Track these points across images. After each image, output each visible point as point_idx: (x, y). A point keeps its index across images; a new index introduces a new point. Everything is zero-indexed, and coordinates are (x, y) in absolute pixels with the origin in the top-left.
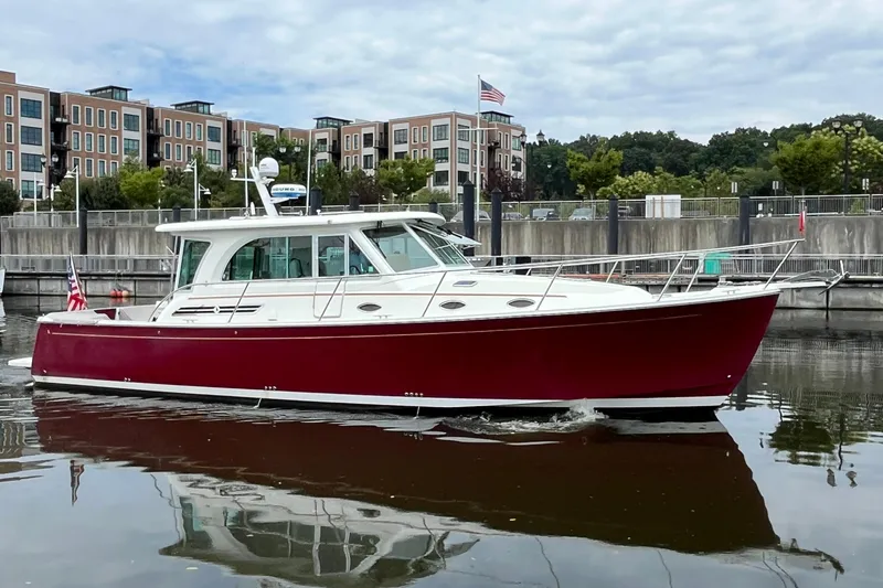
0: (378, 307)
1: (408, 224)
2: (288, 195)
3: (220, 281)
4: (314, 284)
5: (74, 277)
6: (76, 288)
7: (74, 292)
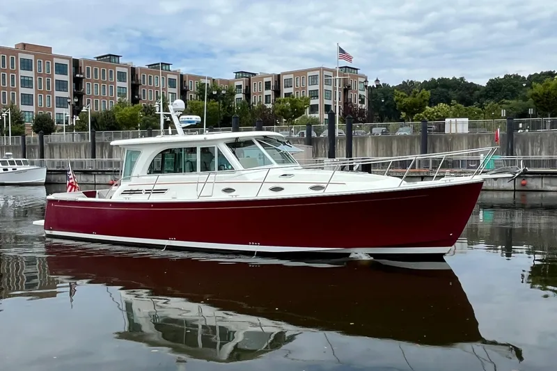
0: (234, 190)
1: (256, 139)
2: (189, 122)
3: (146, 174)
4: (197, 176)
5: (70, 172)
6: (71, 179)
7: (71, 181)
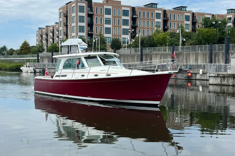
1: (98, 55)
7: (46, 72)
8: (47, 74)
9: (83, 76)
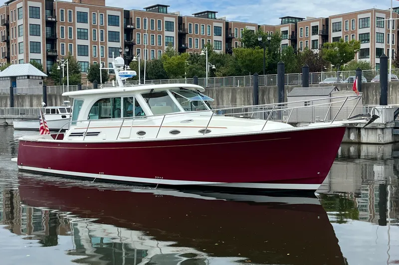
0: (145, 133)
3: (86, 120)
8: (44, 130)
9: (142, 133)
